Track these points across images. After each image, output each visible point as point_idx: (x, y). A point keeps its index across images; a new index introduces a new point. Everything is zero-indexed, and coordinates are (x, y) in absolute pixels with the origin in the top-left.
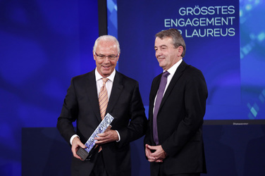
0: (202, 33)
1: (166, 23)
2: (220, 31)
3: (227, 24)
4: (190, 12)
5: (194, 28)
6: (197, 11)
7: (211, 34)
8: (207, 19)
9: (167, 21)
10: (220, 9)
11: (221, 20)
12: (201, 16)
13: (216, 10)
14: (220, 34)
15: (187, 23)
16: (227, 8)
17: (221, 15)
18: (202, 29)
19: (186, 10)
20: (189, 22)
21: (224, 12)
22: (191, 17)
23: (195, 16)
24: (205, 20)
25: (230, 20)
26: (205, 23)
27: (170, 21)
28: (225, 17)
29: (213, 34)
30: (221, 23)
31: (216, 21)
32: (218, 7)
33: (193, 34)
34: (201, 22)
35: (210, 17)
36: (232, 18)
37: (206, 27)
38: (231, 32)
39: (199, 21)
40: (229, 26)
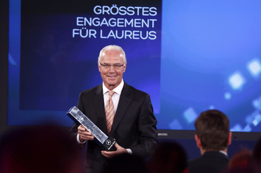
0: (120, 35)
1: (78, 21)
2: (139, 33)
3: (148, 26)
4: (107, 11)
5: (110, 28)
6: (114, 10)
7: (129, 36)
8: (126, 20)
9: (79, 20)
10: (141, 10)
11: (141, 21)
12: (118, 16)
13: (136, 10)
14: (139, 37)
15: (102, 23)
16: (148, 10)
17: (141, 16)
18: (120, 30)
19: (102, 9)
20: (105, 22)
21: (145, 13)
22: (108, 16)
23: (111, 16)
24: (124, 21)
25: (151, 22)
26: (124, 24)
27: (83, 20)
28: (146, 18)
29: (132, 36)
30: (141, 25)
31: (135, 23)
32: (138, 8)
33: (109, 35)
34: (118, 22)
35: (129, 18)
36: (153, 20)
37: (124, 29)
38: (151, 35)
39: (116, 21)
40: (150, 29)
